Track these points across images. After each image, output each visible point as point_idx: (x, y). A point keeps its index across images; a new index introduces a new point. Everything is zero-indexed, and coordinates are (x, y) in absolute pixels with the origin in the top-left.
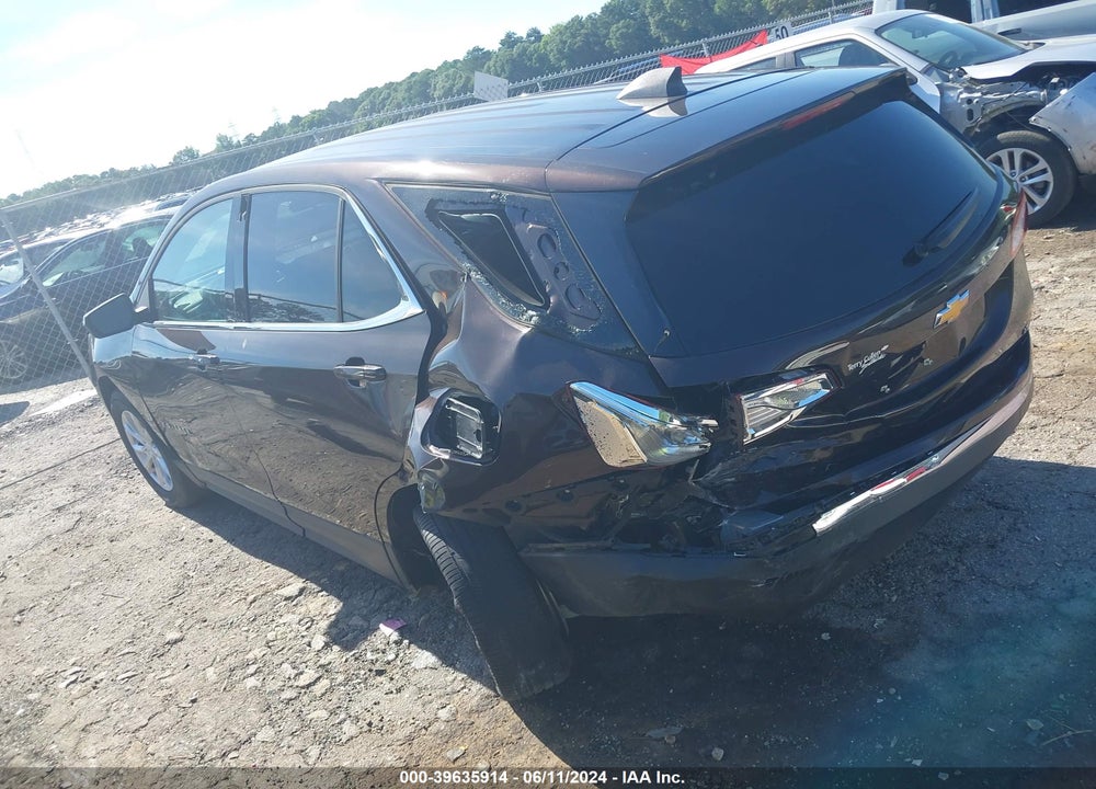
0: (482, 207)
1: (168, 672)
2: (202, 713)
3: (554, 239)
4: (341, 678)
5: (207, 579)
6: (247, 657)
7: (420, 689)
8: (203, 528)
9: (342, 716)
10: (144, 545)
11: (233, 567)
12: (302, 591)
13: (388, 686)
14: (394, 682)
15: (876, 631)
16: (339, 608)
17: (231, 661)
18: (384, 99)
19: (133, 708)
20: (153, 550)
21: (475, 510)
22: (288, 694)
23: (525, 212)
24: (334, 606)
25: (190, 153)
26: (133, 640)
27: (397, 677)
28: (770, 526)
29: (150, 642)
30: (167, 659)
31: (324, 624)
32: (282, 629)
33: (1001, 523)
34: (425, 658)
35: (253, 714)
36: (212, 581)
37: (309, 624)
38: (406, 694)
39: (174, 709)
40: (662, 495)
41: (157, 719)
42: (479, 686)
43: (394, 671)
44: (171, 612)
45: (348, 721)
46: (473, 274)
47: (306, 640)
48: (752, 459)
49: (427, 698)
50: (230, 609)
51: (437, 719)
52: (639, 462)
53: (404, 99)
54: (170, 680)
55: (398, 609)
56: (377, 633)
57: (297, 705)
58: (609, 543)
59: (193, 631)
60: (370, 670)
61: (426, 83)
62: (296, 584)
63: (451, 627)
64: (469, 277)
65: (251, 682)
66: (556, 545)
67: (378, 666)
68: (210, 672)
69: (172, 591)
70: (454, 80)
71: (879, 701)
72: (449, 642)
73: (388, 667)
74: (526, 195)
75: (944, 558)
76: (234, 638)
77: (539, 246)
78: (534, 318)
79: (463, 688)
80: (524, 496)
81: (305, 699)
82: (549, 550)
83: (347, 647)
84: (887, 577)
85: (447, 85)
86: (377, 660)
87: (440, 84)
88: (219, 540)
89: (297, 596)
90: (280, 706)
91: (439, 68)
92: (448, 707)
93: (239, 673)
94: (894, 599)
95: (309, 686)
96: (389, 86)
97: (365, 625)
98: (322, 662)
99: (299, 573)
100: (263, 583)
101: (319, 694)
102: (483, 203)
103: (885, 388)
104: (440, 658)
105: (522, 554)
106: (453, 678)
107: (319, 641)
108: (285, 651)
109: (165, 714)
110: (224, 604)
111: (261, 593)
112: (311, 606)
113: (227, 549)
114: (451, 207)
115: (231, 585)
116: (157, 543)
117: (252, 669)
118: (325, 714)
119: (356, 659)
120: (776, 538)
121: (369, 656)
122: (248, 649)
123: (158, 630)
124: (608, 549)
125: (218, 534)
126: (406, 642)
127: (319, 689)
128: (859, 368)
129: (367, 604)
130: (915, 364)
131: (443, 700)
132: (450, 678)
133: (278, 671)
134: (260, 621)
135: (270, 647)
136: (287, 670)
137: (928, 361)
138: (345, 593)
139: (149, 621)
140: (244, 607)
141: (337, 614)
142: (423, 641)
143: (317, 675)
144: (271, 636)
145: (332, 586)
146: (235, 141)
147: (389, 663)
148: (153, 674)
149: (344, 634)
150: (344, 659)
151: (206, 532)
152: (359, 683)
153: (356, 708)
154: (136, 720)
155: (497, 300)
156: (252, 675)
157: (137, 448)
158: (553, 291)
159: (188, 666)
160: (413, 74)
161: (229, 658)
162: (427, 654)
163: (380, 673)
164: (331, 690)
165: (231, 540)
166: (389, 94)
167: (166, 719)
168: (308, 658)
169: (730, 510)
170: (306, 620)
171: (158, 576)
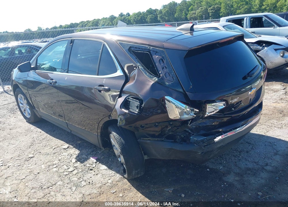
0: (144, 50)
1: (30, 165)
2: (41, 176)
3: (164, 60)
4: (80, 170)
5: (40, 142)
6: (53, 163)
7: (103, 175)
8: (38, 129)
9: (81, 180)
10: (21, 132)
11: (48, 140)
12: (68, 147)
13: (94, 173)
14: (95, 172)
15: (220, 169)
16: (79, 152)
17: (49, 164)
18: (86, 25)
19: (20, 174)
20: (23, 133)
21: (132, 127)
22: (66, 173)
23: (156, 53)
24: (77, 152)
25: (29, 30)
26: (19, 156)
27: (96, 171)
28: (205, 139)
29: (24, 157)
30: (30, 162)
31: (75, 156)
32: (63, 157)
33: (249, 147)
34: (104, 167)
35: (56, 178)
36: (42, 143)
37: (71, 156)
38: (99, 175)
39: (32, 174)
40: (179, 128)
41: (28, 177)
42: (119, 175)
43: (95, 170)
44: (30, 149)
45: (83, 181)
46: (140, 67)
47: (70, 160)
48: (200, 122)
49: (105, 177)
50: (47, 150)
51: (108, 182)
52: (178, 118)
53: (91, 26)
54: (31, 167)
55: (95, 154)
56: (90, 160)
57: (68, 176)
58: (163, 139)
59: (37, 155)
60: (88, 169)
61: (98, 22)
62: (66, 145)
63: (110, 160)
64: (138, 67)
65: (55, 169)
66: (149, 139)
67: (90, 168)
68: (43, 166)
69: (30, 144)
70: (105, 23)
71: (222, 186)
72: (110, 163)
73: (93, 169)
74: (157, 49)
75: (236, 154)
76: (49, 158)
77: (159, 61)
78: (156, 79)
79: (114, 175)
80: (146, 124)
81: (71, 175)
82: (147, 140)
83: (82, 162)
84: (223, 157)
85: (103, 24)
86: (90, 167)
87: (101, 23)
88: (43, 132)
89: (67, 149)
90: (64, 176)
91: (102, 19)
92: (111, 180)
93: (51, 167)
94: (225, 162)
95: (71, 172)
96: (88, 21)
97: (87, 157)
98: (75, 166)
99: (67, 143)
100: (57, 144)
101: (74, 174)
102: (145, 49)
103: (233, 109)
104: (108, 167)
105: (139, 140)
106: (112, 172)
107: (74, 160)
108: (64, 162)
109: (30, 176)
110: (46, 149)
111: (56, 147)
112: (71, 151)
113: (46, 134)
114: (135, 49)
115: (47, 144)
116: (24, 131)
117: (55, 166)
118: (77, 179)
119: (84, 166)
120: (206, 142)
121: (88, 165)
122: (54, 161)
123: (26, 154)
124: (163, 141)
125: (43, 130)
126: (98, 162)
127: (75, 172)
128: (232, 102)
129: (87, 152)
130: (240, 104)
131: (109, 178)
132: (111, 172)
133: (62, 167)
134: (56, 154)
135: (60, 161)
136: (65, 167)
137: (243, 104)
138: (80, 149)
139: (24, 151)
140: (52, 150)
141: (78, 154)
142: (103, 163)
143: (74, 169)
144: (60, 158)
145: (77, 147)
146: (43, 29)
147: (93, 168)
148: (26, 165)
149: (81, 159)
150: (81, 166)
151: (39, 130)
152: (86, 172)
153: (85, 178)
154: (22, 177)
155: (146, 74)
156: (55, 168)
157: (21, 105)
158: (161, 73)
159: (36, 164)
160: (94, 19)
161: (48, 163)
162: (104, 166)
163: (91, 170)
164: (78, 173)
165: (47, 133)
166: (87, 23)
167: (31, 177)
168: (71, 164)
169: (193, 134)
170: (70, 155)
171: (25, 140)
